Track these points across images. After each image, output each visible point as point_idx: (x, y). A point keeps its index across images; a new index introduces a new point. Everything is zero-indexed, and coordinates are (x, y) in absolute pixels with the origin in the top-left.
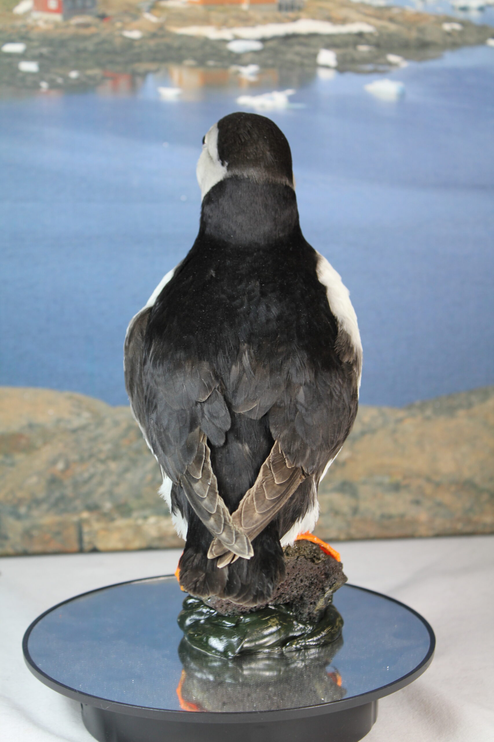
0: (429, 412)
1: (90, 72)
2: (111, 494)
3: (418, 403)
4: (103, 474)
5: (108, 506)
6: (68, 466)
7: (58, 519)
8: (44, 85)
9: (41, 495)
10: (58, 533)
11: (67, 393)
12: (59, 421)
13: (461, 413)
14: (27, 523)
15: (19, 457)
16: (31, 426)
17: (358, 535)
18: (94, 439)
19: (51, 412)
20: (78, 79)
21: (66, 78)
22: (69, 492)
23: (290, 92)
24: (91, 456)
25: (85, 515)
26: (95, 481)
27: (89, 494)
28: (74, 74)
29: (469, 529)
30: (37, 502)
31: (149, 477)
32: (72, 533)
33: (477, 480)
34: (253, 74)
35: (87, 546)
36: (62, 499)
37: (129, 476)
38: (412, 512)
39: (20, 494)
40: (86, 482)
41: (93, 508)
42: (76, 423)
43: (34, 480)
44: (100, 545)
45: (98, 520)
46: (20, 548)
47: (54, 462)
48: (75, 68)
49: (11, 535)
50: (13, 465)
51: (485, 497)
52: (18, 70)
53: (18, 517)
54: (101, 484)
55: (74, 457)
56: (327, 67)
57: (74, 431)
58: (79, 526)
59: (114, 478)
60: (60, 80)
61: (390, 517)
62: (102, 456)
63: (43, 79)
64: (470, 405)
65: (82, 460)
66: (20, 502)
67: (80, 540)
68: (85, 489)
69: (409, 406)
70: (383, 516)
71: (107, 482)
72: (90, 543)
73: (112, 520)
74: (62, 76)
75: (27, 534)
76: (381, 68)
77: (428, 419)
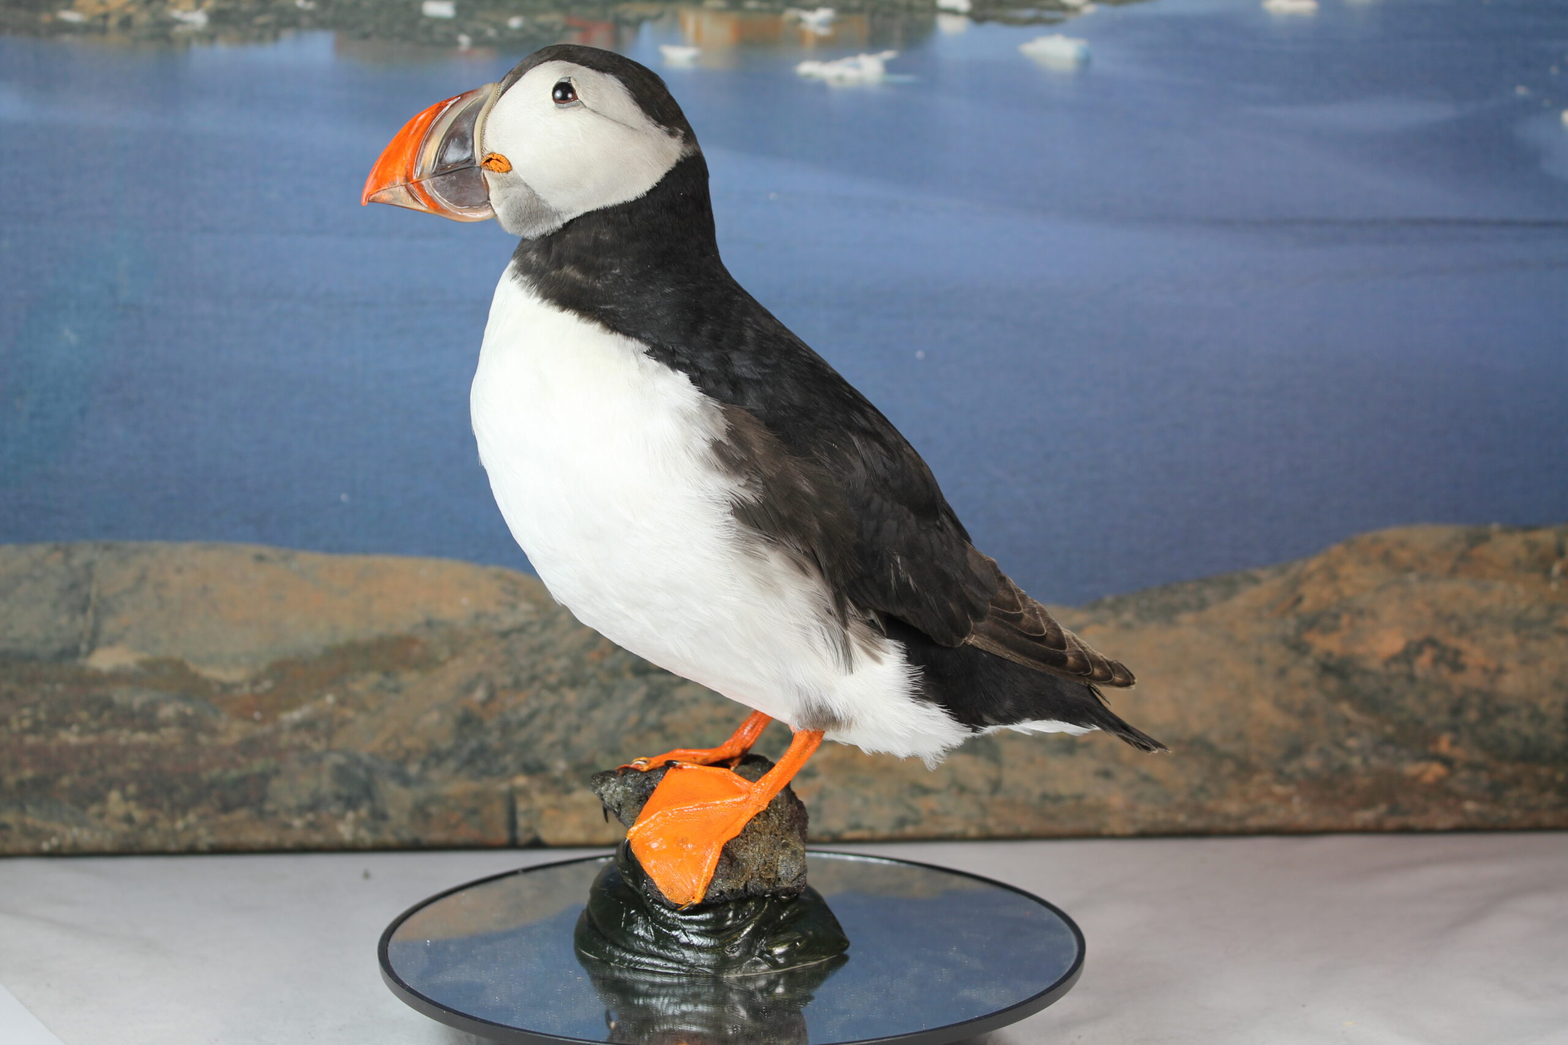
0: (1128, 616)
1: (542, 19)
2: (566, 744)
3: (1109, 599)
4: (553, 710)
5: (560, 766)
6: (492, 696)
7: (474, 786)
8: (464, 40)
9: (446, 744)
10: (474, 812)
11: (494, 569)
12: (478, 616)
13: (1186, 618)
14: (420, 792)
15: (409, 678)
16: (429, 624)
17: (999, 830)
18: (540, 649)
19: (465, 601)
20: (521, 30)
21: (502, 28)
22: (493, 740)
23: (888, 55)
24: (533, 678)
25: (521, 781)
26: (538, 722)
27: (527, 745)
28: (515, 22)
29: (1198, 823)
30: (438, 757)
31: (633, 718)
32: (498, 811)
33: (1214, 737)
34: (822, 24)
35: (523, 837)
36: (482, 751)
37: (598, 715)
38: (1098, 791)
39: (409, 742)
40: (523, 724)
41: (534, 769)
42: (509, 621)
43: (434, 717)
44: (546, 836)
45: (543, 791)
46: (406, 836)
47: (469, 689)
48: (518, 11)
49: (392, 812)
50: (397, 690)
51: (1228, 767)
52: (420, 15)
53: (406, 781)
54: (549, 727)
55: (504, 679)
56: (953, 12)
57: (505, 635)
58: (511, 800)
59: (572, 718)
60: (491, 33)
61: (1057, 799)
62: (553, 680)
63: (462, 30)
64: (1202, 605)
65: (517, 685)
66: (409, 754)
67: (512, 824)
68: (521, 736)
69: (1095, 604)
70: (1045, 797)
71: (560, 724)
72: (529, 829)
73: (569, 791)
74: (495, 25)
75: (420, 811)
76: (1048, 15)
77: (1127, 626)
